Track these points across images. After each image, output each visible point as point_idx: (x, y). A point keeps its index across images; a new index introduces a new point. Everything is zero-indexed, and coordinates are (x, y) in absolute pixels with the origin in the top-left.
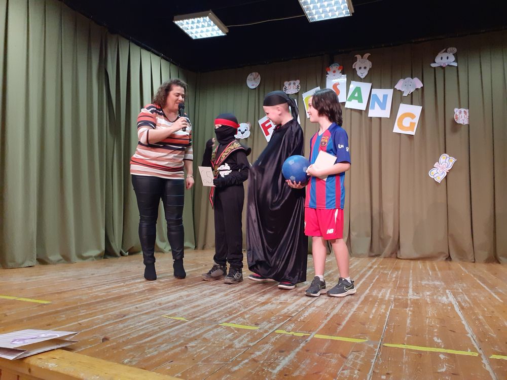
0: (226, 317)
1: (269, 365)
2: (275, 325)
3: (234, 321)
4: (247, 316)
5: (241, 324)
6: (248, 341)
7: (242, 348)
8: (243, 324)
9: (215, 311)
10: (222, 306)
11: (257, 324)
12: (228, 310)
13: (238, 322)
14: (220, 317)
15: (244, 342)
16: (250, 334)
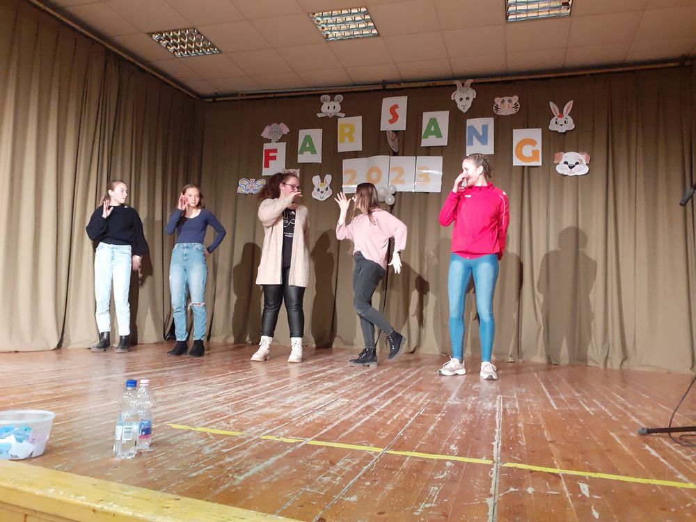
0: (206, 421)
1: (237, 472)
2: (264, 431)
3: (213, 426)
4: (232, 421)
5: (222, 430)
6: (223, 448)
7: (212, 454)
8: (225, 429)
9: (194, 415)
10: (205, 409)
11: (241, 430)
12: (211, 414)
13: (218, 427)
14: (197, 421)
15: (217, 448)
16: (228, 441)
